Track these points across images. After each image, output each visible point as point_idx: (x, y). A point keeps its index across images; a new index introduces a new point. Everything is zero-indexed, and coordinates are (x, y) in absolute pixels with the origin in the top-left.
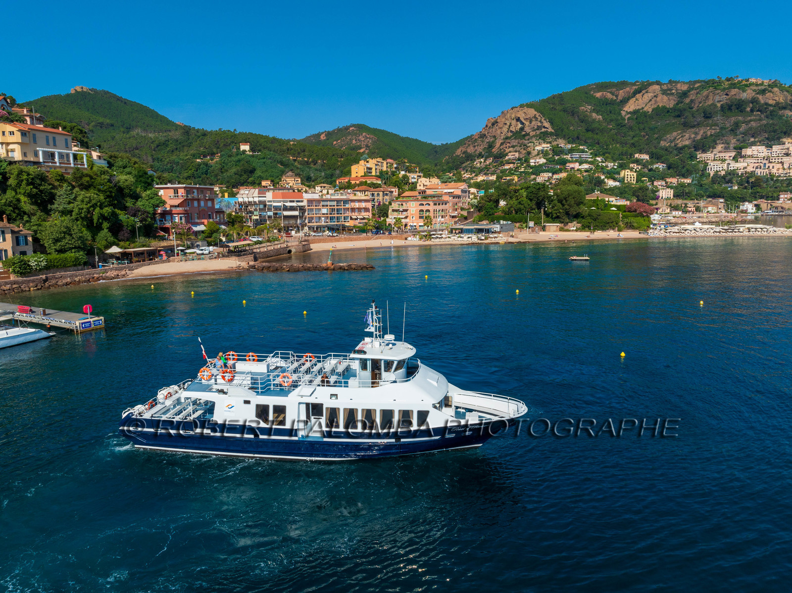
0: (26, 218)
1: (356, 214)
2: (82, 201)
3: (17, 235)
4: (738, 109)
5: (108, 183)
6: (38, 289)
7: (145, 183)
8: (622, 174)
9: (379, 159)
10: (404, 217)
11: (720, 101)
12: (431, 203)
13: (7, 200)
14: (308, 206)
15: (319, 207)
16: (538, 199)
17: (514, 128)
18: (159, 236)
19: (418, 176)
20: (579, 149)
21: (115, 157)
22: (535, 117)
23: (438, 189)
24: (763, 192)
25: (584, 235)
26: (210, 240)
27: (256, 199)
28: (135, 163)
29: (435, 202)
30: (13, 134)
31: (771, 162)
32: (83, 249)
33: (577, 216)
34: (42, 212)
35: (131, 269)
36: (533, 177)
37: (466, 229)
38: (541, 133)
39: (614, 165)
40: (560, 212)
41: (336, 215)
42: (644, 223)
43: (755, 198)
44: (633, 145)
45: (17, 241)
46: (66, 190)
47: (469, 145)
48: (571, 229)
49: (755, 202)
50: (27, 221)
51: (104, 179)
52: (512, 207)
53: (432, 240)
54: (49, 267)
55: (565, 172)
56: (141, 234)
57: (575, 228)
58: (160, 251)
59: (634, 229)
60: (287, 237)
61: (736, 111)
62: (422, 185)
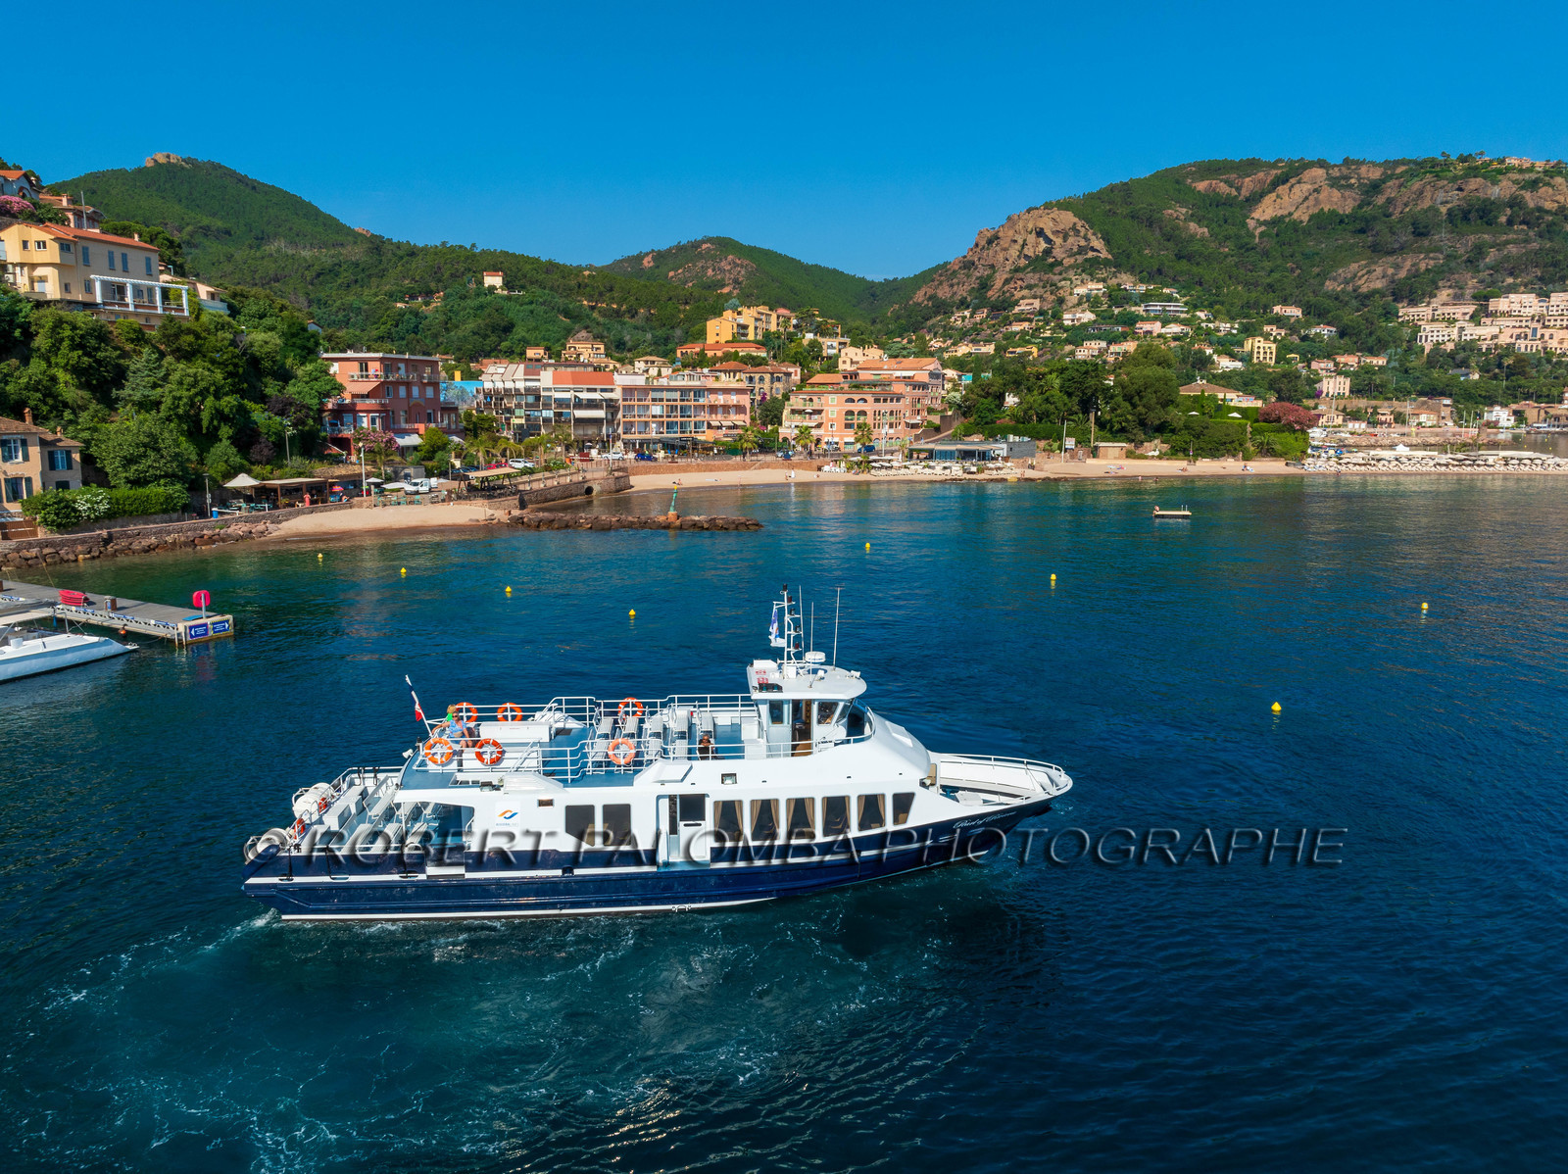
0: (67, 415)
1: (720, 417)
2: (181, 383)
3: (52, 449)
4: (1481, 218)
5: (231, 348)
6: (93, 558)
7: (303, 348)
8: (1248, 346)
9: (762, 309)
10: (814, 424)
11: (1447, 202)
12: (870, 398)
13: (30, 379)
14: (624, 400)
15: (646, 403)
16: (1084, 393)
17: (1032, 250)
18: (330, 455)
19: (840, 344)
20: (1162, 294)
21: (242, 296)
22: (1074, 228)
23: (881, 369)
24: (1530, 387)
25: (1175, 467)
26: (430, 464)
27: (521, 385)
28: (283, 308)
29: (878, 396)
30: (45, 247)
31: (1548, 327)
32: (180, 479)
33: (1161, 429)
34: (99, 403)
35: (277, 521)
36: (1068, 348)
37: (941, 452)
38: (1086, 260)
39: (1232, 328)
40: (1127, 421)
41: (679, 419)
42: (1295, 444)
43: (1515, 399)
44: (1270, 287)
45: (51, 462)
46: (148, 361)
47: (941, 283)
48: (1150, 454)
49: (1514, 407)
50: (70, 422)
51: (223, 339)
52: (1031, 408)
53: (873, 471)
54: (115, 513)
55: (1133, 339)
56: (295, 450)
57: (1157, 453)
58: (332, 485)
59: (1272, 456)
60: (581, 460)
61: (1479, 222)
62: (848, 362)
